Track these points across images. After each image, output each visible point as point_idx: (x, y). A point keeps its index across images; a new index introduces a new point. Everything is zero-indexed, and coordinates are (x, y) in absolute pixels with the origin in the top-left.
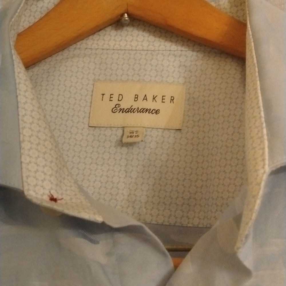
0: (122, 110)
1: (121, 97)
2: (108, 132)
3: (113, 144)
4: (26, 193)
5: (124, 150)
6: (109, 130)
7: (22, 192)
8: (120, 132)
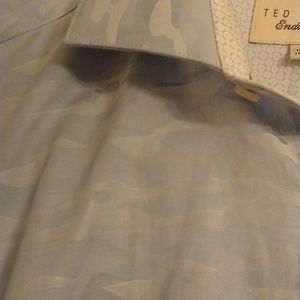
0: (288, 27)
1: (287, 13)
2: (271, 49)
3: (276, 63)
4: (225, 71)
5: (288, 70)
6: (271, 47)
7: (221, 70)
8: (284, 50)
